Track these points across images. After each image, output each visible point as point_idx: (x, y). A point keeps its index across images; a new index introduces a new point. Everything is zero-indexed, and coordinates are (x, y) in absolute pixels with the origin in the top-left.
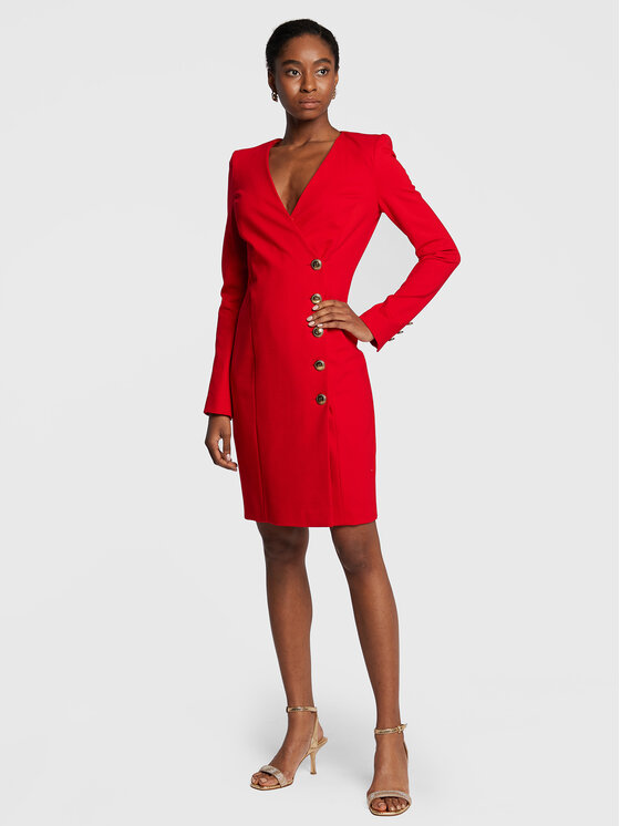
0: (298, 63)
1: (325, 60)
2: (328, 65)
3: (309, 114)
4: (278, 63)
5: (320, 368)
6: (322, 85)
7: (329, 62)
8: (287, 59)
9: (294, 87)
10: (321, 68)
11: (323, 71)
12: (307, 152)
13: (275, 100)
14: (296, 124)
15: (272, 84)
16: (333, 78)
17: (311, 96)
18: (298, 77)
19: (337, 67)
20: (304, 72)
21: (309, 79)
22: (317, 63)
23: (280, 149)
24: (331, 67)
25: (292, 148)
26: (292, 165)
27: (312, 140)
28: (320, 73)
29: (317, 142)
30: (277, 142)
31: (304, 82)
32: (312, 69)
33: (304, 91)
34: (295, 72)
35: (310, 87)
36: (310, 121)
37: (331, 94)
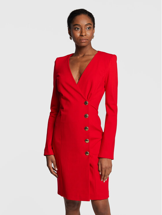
0: (79, 25)
1: (89, 24)
2: (90, 26)
3: (84, 44)
4: (72, 25)
5: (87, 142)
6: (88, 33)
7: (91, 24)
8: (75, 24)
9: (78, 34)
10: (88, 27)
11: (89, 28)
12: (84, 59)
13: (71, 39)
14: (79, 48)
15: (70, 33)
16: (93, 31)
17: (84, 38)
18: (79, 30)
19: (94, 27)
20: (82, 29)
21: (83, 31)
22: (86, 25)
23: (73, 57)
24: (92, 26)
25: (78, 57)
26: (79, 64)
27: (86, 54)
28: (87, 29)
29: (88, 55)
30: (72, 55)
31: (81, 32)
32: (85, 27)
33: (81, 35)
34: (78, 29)
35: (84, 34)
36: (84, 47)
37: (92, 37)
